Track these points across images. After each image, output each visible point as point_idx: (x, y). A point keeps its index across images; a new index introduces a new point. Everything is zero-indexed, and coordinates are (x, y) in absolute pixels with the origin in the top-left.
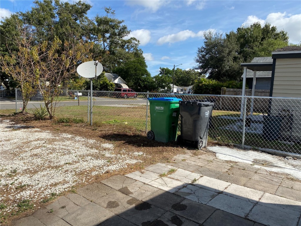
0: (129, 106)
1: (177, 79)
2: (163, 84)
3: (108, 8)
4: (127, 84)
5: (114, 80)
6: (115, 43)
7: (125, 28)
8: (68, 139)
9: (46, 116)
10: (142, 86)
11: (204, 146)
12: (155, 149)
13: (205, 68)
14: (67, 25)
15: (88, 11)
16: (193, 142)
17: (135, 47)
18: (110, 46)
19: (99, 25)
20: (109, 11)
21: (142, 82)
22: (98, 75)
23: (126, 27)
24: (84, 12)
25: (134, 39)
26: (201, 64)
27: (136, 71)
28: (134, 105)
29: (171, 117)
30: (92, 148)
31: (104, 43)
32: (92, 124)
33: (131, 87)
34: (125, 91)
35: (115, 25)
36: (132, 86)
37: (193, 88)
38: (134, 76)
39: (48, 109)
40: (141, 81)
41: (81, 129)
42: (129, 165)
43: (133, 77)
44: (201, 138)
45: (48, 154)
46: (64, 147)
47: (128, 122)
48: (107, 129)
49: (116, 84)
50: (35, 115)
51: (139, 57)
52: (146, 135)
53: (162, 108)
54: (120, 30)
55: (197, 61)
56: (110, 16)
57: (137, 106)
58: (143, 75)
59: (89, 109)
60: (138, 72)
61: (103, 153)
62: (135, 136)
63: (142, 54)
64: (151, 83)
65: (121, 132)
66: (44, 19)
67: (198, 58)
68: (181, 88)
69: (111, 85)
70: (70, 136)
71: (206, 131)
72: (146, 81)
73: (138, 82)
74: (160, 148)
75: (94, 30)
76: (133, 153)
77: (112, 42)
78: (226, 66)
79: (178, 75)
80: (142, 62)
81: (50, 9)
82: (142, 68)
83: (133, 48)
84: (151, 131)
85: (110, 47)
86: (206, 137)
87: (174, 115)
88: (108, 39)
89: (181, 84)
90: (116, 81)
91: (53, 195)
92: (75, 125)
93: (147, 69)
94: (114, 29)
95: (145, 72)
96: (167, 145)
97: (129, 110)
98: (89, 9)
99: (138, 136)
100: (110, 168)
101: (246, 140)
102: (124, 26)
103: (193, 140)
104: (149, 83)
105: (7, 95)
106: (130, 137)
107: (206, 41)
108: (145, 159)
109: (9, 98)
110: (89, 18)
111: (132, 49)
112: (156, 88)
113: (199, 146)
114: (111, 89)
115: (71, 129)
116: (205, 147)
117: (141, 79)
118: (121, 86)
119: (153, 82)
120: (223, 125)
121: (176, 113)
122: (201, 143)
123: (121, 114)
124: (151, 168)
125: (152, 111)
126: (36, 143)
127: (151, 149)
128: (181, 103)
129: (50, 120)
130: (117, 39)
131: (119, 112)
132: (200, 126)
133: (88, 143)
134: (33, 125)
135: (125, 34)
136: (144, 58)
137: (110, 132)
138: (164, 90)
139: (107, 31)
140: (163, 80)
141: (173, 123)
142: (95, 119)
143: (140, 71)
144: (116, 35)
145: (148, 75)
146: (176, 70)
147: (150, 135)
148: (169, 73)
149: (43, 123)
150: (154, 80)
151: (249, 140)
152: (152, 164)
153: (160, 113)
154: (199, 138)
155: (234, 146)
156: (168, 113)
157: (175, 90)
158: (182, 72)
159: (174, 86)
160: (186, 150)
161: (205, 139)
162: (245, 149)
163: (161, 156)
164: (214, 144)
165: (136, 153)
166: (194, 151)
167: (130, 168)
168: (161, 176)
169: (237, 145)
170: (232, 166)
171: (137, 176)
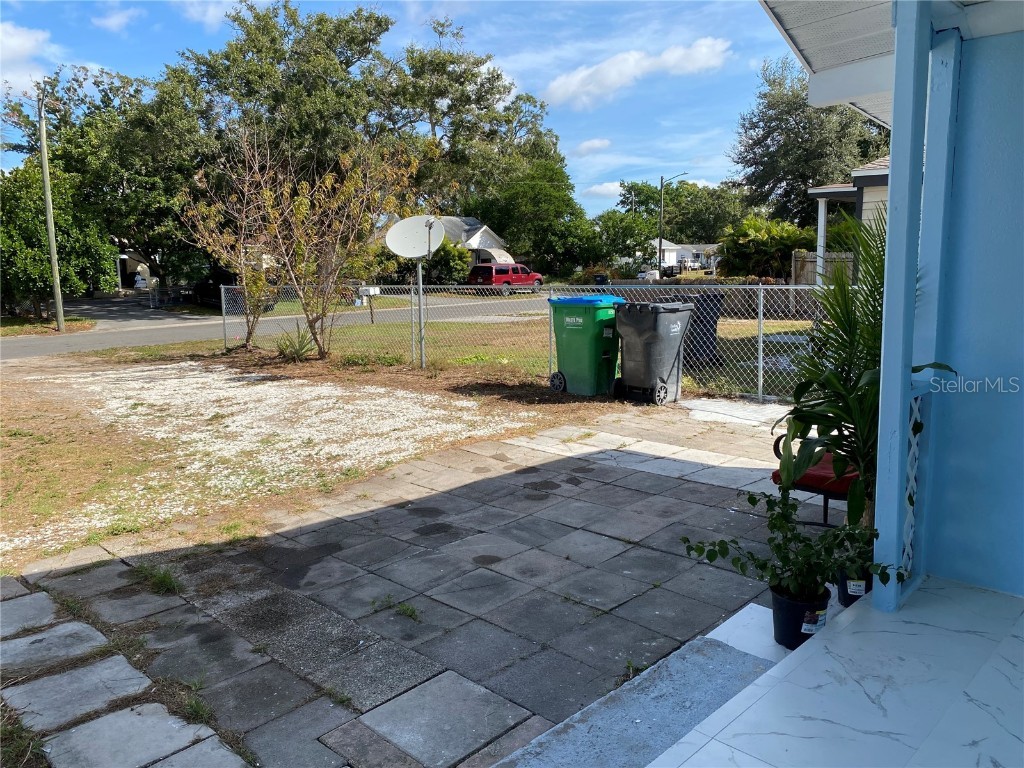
0: (516, 319)
1: (679, 218)
2: (628, 242)
3: (442, 22)
4: (508, 251)
5: (469, 238)
6: (469, 129)
7: (495, 77)
8: (381, 396)
9: (309, 353)
10: (560, 251)
11: (670, 397)
12: (562, 407)
13: (767, 182)
14: (325, 89)
15: (384, 38)
16: (645, 390)
17: (530, 126)
18: (453, 137)
19: (417, 74)
20: (446, 30)
21: (556, 239)
22: (433, 250)
23: (498, 75)
24: (373, 41)
25: (529, 99)
26: (750, 170)
27: (536, 204)
28: (530, 315)
29: (599, 338)
30: (434, 407)
31: (433, 129)
32: (424, 365)
33: (524, 259)
34: (502, 271)
35: (464, 73)
36: (527, 254)
38: (530, 220)
39: (314, 334)
40: (555, 234)
41: (402, 377)
42: (507, 430)
43: (529, 225)
44: (663, 382)
45: (352, 419)
46: (379, 408)
47: (509, 359)
48: (460, 375)
49: (473, 251)
50: (282, 353)
51: (546, 156)
52: (548, 384)
53: (581, 320)
54: (482, 85)
55: (743, 160)
56: (448, 46)
57: (536, 318)
58: (559, 215)
59: (415, 330)
60: (544, 206)
61: (460, 414)
62: (523, 386)
63: (556, 144)
65: (493, 379)
66: (260, 77)
67: (743, 150)
68: (693, 249)
69: (461, 256)
70: (382, 390)
71: (676, 364)
72: (571, 234)
73: (543, 240)
74: (575, 405)
75: (404, 94)
76: (517, 413)
77: (457, 126)
79: (683, 205)
80: (555, 176)
81: (273, 41)
82: (557, 194)
83: (524, 130)
84: (559, 371)
85: (453, 139)
86: (675, 379)
87: (607, 333)
88: (445, 114)
89: (695, 233)
90: (475, 242)
91: (388, 462)
92: (385, 369)
93: (574, 195)
94: (462, 84)
95: (567, 205)
96: (591, 399)
97: (514, 329)
98: (387, 29)
99: (531, 385)
100: (472, 433)
101: (765, 381)
102: (494, 70)
103: (647, 387)
104: (580, 240)
105: (161, 301)
106: (512, 387)
107: (766, 89)
108: (539, 422)
109: (173, 310)
110: (387, 57)
111: (522, 132)
112: (604, 256)
113: (657, 398)
114: (458, 267)
115: (378, 378)
116: (674, 401)
117: (554, 230)
118: (489, 259)
119: (595, 238)
120: (749, 359)
121: (611, 331)
122: (663, 392)
123: (494, 342)
124: (548, 433)
125: (559, 328)
126: (318, 403)
127: (555, 407)
128: (619, 308)
129: (320, 361)
130: (472, 112)
131: (487, 335)
132: (660, 355)
133: (423, 400)
134: (287, 374)
135: (498, 96)
136: (564, 158)
137: (468, 379)
138: (631, 260)
139: (442, 93)
140: (625, 229)
142: (431, 354)
143: (549, 201)
144: (468, 100)
145: (577, 213)
146: (677, 189)
147: (557, 382)
148: (653, 198)
149: (307, 368)
150: (598, 229)
151: (773, 381)
152: (551, 427)
153: (576, 331)
154: (658, 381)
155: (742, 397)
156: (592, 331)
157: (670, 260)
158: (695, 194)
159: (666, 244)
160: (629, 406)
161: (673, 384)
162: (764, 402)
163: (572, 416)
164: (699, 396)
165: (524, 414)
166: (645, 408)
167: (511, 433)
168: (564, 442)
169: (748, 396)
170: (711, 429)
171: (522, 441)
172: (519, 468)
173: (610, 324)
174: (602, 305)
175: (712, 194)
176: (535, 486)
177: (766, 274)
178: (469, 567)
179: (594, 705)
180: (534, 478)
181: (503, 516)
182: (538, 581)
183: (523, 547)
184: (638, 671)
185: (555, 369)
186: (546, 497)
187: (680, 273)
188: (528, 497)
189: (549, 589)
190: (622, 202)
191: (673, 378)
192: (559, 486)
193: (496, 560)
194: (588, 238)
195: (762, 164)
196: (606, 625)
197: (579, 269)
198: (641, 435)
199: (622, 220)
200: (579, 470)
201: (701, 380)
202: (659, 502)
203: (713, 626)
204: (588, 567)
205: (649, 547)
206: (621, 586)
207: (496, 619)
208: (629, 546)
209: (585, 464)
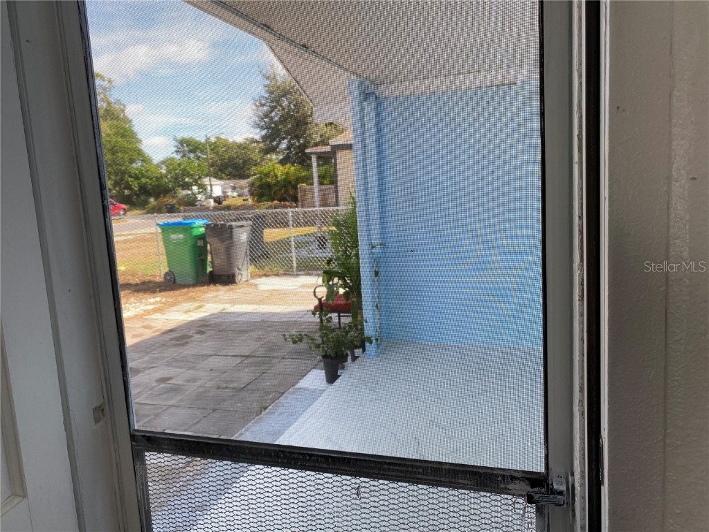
1: (219, 163)
2: (187, 180)
10: (136, 188)
11: (244, 279)
12: (177, 292)
13: (274, 140)
16: (229, 276)
21: (132, 180)
26: (264, 132)
27: (113, 154)
29: (195, 246)
37: (252, 185)
40: (130, 176)
42: (144, 311)
44: (239, 269)
47: (125, 266)
51: (117, 118)
52: (162, 280)
53: (181, 236)
55: (258, 126)
58: (132, 161)
60: (120, 155)
62: (144, 283)
63: (123, 111)
64: (157, 179)
67: (257, 119)
68: (232, 183)
71: (246, 258)
72: (143, 176)
73: (122, 179)
74: (185, 290)
76: (147, 300)
78: (314, 136)
79: (221, 153)
80: (126, 133)
82: (130, 146)
84: (170, 271)
86: (246, 268)
87: (200, 243)
89: (231, 173)
93: (142, 147)
95: (138, 154)
96: (194, 285)
99: (150, 282)
101: (297, 264)
103: (229, 273)
104: (151, 179)
106: (137, 285)
107: (267, 82)
108: (165, 304)
112: (171, 190)
113: (237, 280)
116: (247, 281)
117: (130, 173)
119: (162, 178)
121: (203, 242)
122: (239, 276)
124: (175, 308)
125: (167, 242)
127: (171, 293)
128: (207, 227)
136: (131, 120)
138: (190, 192)
140: (184, 170)
141: (200, 256)
143: (125, 152)
145: (146, 160)
146: (215, 142)
147: (168, 278)
148: (199, 148)
150: (163, 171)
151: (301, 264)
152: (173, 305)
153: (178, 244)
154: (236, 269)
155: (285, 274)
156: (190, 242)
157: (217, 191)
158: (228, 146)
159: (214, 181)
160: (219, 287)
161: (245, 271)
162: (298, 275)
163: (186, 297)
164: (260, 276)
165: (152, 300)
166: (231, 287)
167: (148, 312)
168: (186, 312)
169: (288, 273)
170: (272, 294)
171: (158, 316)
172: (161, 332)
173: (202, 237)
174: (195, 226)
175: (240, 146)
176: (177, 339)
177: (285, 200)
178: (155, 384)
179: (250, 424)
180: (174, 335)
181: (164, 357)
182: (199, 383)
183: (183, 370)
184: (265, 408)
185: (167, 269)
186: (187, 343)
187: (225, 200)
188: (175, 345)
189: (207, 385)
190: (177, 151)
191: (245, 267)
192: (192, 337)
193: (170, 378)
194: (157, 178)
195: (270, 128)
196: (243, 394)
197: (152, 200)
198: (233, 302)
199: (179, 165)
200: (202, 327)
201: (260, 267)
202: (255, 334)
203: (297, 383)
204: (224, 372)
205: (255, 357)
206: (246, 376)
207: (182, 404)
208: (243, 358)
209: (203, 323)
